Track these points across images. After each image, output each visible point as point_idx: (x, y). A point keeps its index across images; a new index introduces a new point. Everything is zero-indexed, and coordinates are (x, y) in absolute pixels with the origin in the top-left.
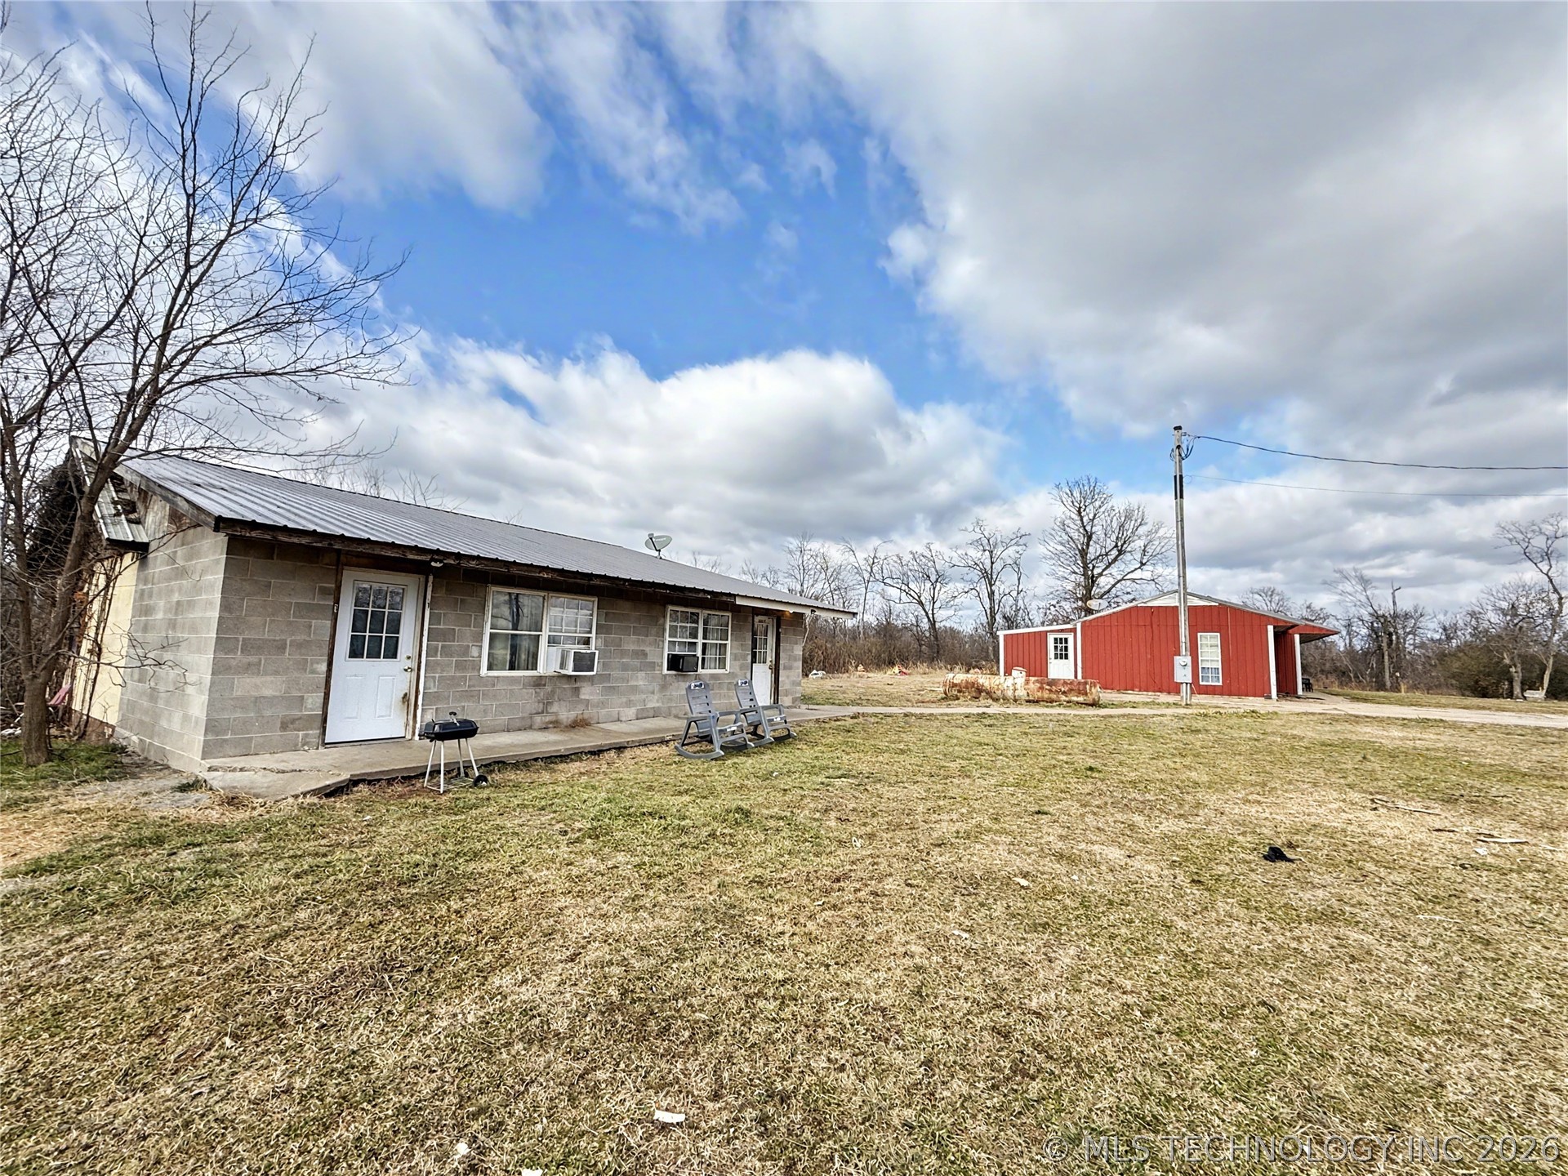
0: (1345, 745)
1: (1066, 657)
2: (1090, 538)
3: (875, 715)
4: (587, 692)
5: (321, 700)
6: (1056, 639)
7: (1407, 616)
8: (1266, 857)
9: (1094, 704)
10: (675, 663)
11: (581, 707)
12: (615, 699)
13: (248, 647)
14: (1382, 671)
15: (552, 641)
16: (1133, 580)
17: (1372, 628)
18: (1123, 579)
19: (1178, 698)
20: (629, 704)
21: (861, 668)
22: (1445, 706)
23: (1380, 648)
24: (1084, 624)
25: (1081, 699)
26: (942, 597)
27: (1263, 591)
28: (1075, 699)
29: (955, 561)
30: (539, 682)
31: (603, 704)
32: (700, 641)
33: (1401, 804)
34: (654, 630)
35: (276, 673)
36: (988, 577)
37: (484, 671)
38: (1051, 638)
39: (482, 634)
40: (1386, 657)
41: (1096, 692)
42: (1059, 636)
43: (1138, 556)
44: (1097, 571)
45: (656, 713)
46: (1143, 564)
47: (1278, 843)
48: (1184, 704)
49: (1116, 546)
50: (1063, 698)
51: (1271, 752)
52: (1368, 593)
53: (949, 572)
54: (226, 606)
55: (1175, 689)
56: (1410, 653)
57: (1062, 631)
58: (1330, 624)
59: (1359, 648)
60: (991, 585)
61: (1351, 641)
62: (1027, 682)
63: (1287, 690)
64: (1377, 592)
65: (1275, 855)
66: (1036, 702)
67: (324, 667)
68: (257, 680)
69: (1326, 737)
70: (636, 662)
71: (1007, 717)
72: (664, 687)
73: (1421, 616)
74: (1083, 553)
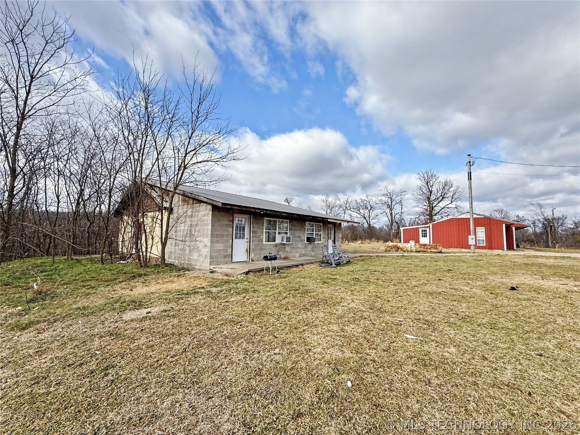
0: (533, 264)
1: (426, 236)
2: (431, 192)
3: (367, 256)
4: (288, 249)
5: (231, 250)
6: (422, 230)
7: (559, 219)
8: (510, 289)
9: (440, 252)
10: (309, 239)
11: (286, 253)
12: (294, 251)
13: (217, 236)
14: (548, 240)
15: (279, 233)
16: (448, 208)
17: (544, 224)
18: (444, 208)
19: (470, 250)
20: (297, 252)
21: (347, 241)
22: (572, 253)
23: (547, 231)
24: (433, 225)
25: (435, 251)
26: (373, 215)
27: (498, 210)
28: (433, 250)
29: (377, 202)
30: (276, 246)
31: (291, 252)
32: (314, 233)
33: (552, 279)
34: (303, 230)
35: (222, 243)
36: (390, 207)
37: (264, 242)
38: (420, 230)
39: (263, 232)
40: (550, 235)
41: (440, 248)
42: (423, 229)
43: (450, 199)
44: (434, 205)
45: (304, 255)
46: (452, 202)
47: (514, 286)
48: (472, 252)
49: (442, 195)
50: (429, 250)
51: (507, 266)
52: (542, 210)
53: (376, 206)
54: (212, 225)
55: (469, 247)
56: (560, 233)
57: (425, 227)
58: (525, 223)
59: (538, 231)
60: (391, 211)
61: (535, 229)
62: (415, 245)
63: (510, 247)
64: (545, 210)
65: (513, 289)
66: (419, 252)
67: (231, 241)
68: (219, 245)
69: (526, 262)
70: (299, 239)
71: (412, 256)
72: (306, 247)
73: (565, 218)
74: (429, 198)
